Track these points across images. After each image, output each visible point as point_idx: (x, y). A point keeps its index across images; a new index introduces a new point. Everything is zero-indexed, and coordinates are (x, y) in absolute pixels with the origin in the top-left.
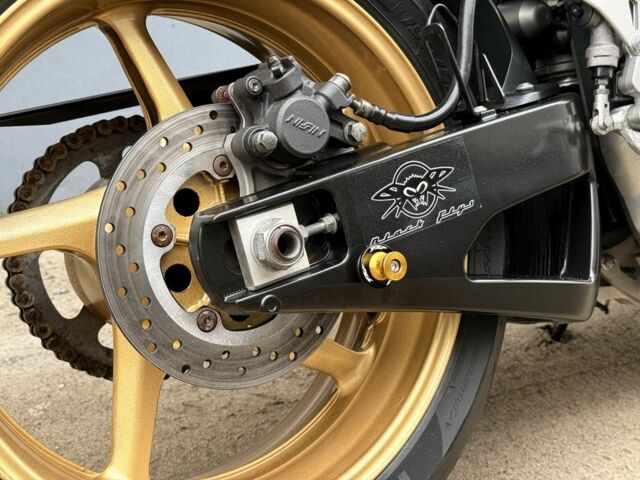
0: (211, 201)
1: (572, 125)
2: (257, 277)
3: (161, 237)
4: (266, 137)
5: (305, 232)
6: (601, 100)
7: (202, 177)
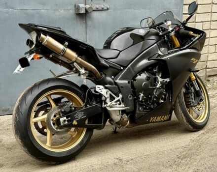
0: (58, 116)
1: (100, 106)
2: (62, 124)
3: (52, 120)
4: (63, 110)
5: (67, 120)
6: (103, 103)
7: (57, 114)
